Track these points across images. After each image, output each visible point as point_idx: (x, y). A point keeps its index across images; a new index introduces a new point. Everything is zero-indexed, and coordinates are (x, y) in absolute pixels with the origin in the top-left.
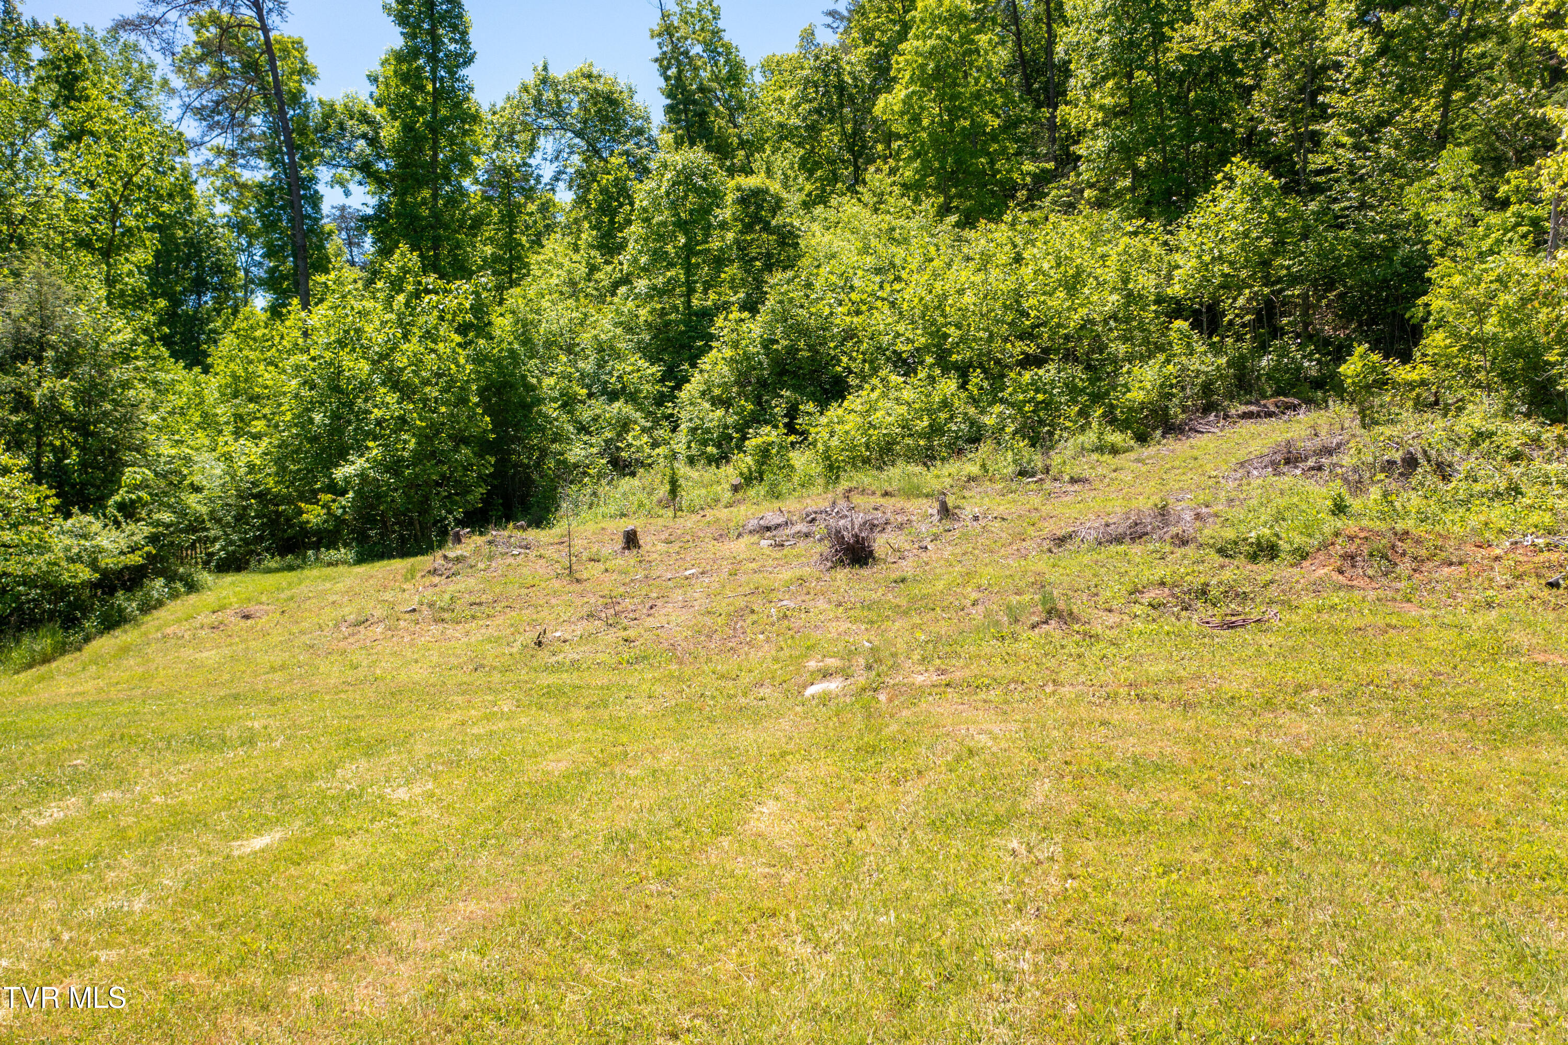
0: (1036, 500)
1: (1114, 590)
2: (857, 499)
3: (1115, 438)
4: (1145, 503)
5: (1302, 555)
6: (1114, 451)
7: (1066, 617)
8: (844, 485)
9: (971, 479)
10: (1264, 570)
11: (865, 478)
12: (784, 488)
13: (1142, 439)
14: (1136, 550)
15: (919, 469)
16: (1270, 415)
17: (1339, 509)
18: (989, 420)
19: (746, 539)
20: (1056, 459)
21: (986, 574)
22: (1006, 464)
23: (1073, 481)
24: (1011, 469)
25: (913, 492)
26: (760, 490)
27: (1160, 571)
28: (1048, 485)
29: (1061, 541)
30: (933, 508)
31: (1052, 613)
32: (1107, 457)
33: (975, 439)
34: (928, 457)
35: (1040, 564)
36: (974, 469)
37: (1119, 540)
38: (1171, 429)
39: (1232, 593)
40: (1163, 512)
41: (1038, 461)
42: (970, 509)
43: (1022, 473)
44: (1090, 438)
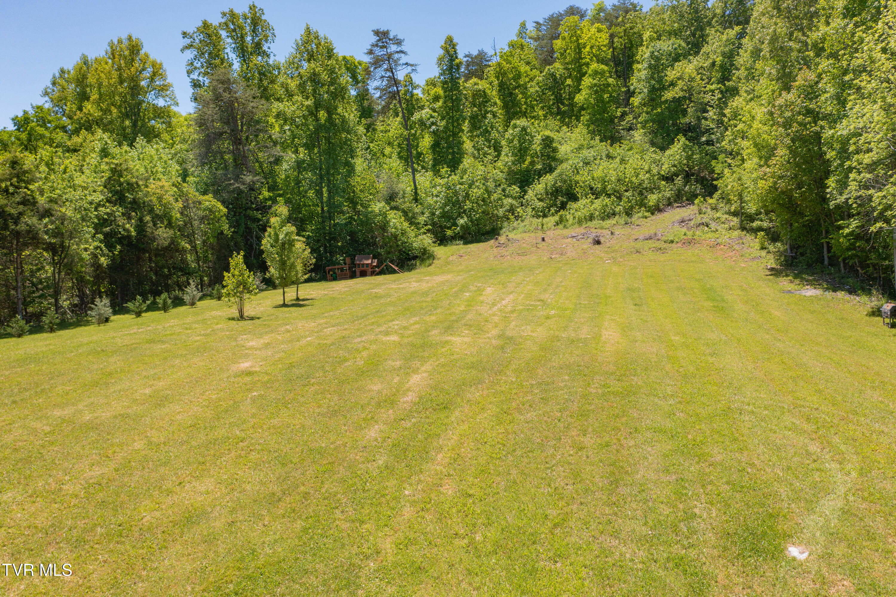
0: (630, 230)
1: (646, 248)
2: (592, 230)
3: (647, 214)
4: (652, 232)
5: (677, 242)
6: (646, 218)
7: (640, 252)
8: (584, 226)
9: (614, 225)
10: (670, 245)
11: (589, 224)
12: (568, 225)
13: (653, 214)
14: (650, 241)
15: (601, 222)
16: (684, 207)
17: (685, 234)
18: (617, 210)
19: (570, 239)
20: (633, 220)
21: (625, 246)
22: (622, 221)
23: (637, 225)
24: (623, 223)
25: (602, 228)
26: (561, 226)
27: (654, 245)
28: (632, 226)
29: (636, 240)
30: (610, 233)
31: (637, 252)
32: (644, 219)
33: (614, 214)
34: (603, 219)
35: (633, 244)
36: (615, 223)
37: (647, 239)
38: (660, 210)
39: (665, 249)
40: (655, 234)
41: (629, 220)
42: (617, 233)
43: (626, 224)
44: (640, 214)
